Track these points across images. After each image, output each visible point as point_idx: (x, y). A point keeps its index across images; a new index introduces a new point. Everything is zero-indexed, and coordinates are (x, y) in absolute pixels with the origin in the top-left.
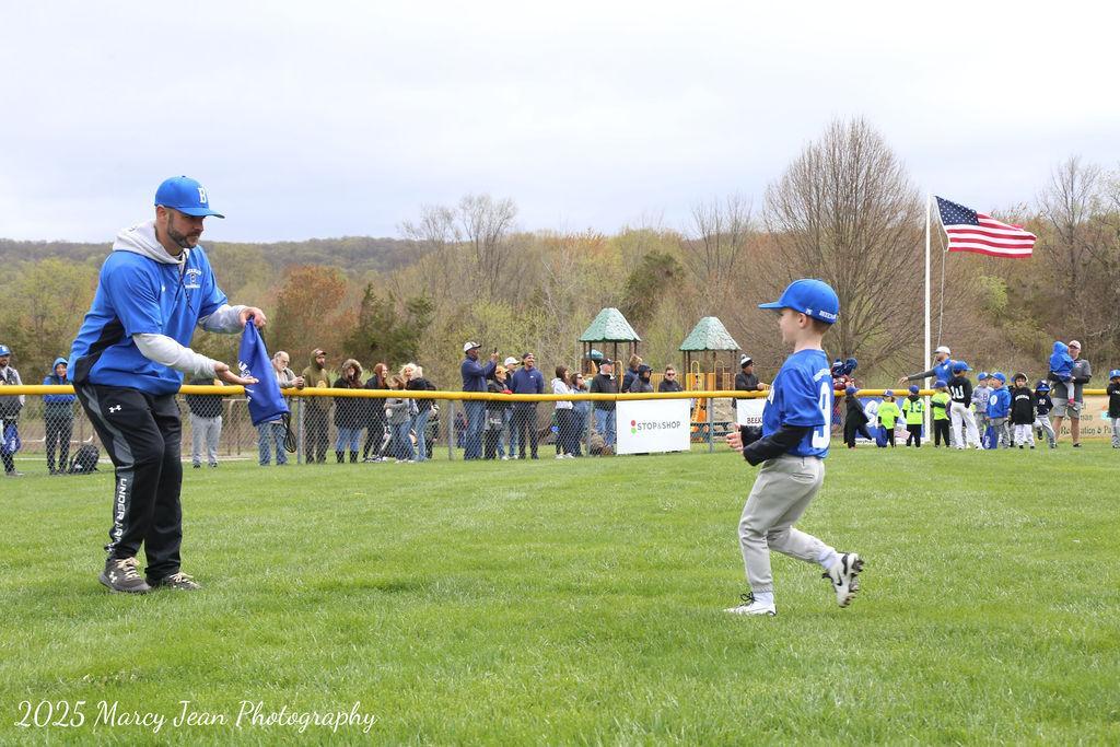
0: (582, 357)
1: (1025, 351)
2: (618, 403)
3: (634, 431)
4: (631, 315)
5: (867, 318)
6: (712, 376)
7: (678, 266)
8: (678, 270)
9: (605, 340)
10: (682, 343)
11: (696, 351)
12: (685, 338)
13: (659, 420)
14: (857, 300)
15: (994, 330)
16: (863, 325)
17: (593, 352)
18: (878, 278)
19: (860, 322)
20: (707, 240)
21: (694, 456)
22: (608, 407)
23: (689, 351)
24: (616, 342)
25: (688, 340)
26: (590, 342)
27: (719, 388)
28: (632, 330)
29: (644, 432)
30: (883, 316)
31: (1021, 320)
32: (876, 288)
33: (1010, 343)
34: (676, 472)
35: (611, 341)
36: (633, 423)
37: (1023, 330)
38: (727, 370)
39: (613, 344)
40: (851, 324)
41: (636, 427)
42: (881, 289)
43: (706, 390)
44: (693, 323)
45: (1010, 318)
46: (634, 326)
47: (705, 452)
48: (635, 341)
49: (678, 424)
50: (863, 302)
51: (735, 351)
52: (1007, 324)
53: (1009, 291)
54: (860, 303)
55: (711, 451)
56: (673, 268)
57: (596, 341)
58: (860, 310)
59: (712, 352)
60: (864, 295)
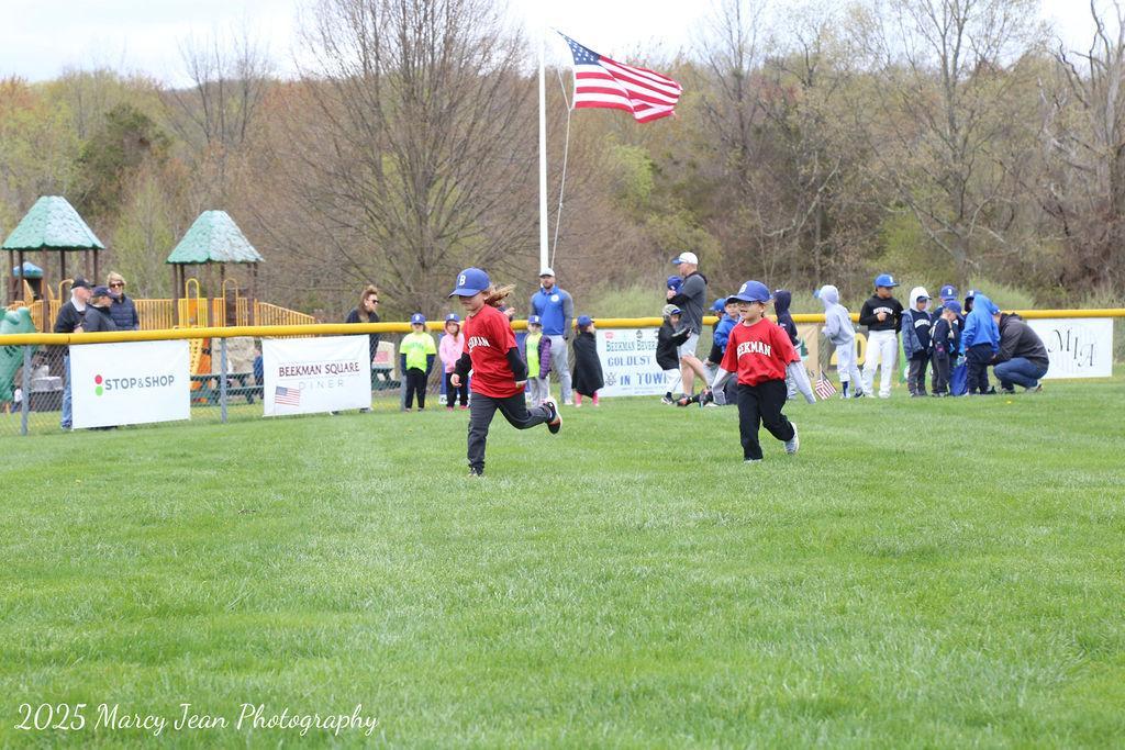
0: (7, 274)
3: (99, 392)
4: (87, 207)
6: (219, 302)
7: (157, 131)
8: (158, 136)
9: (44, 248)
10: (169, 252)
11: (193, 263)
12: (174, 245)
13: (140, 375)
15: (635, 229)
16: (448, 223)
17: (28, 266)
20: (205, 91)
21: (197, 430)
22: (57, 354)
23: (182, 264)
24: (64, 250)
25: (178, 247)
26: (21, 251)
27: (231, 321)
28: (89, 231)
29: (117, 394)
31: (672, 213)
35: (55, 248)
36: (98, 380)
37: (673, 227)
38: (241, 294)
39: (59, 252)
40: (431, 223)
41: (103, 385)
42: (473, 168)
43: (211, 325)
44: (187, 220)
45: (658, 210)
46: (91, 225)
47: (214, 422)
48: (95, 249)
49: (171, 379)
51: (255, 263)
52: (653, 219)
53: (655, 169)
55: (224, 420)
56: (149, 134)
57: (29, 249)
58: (444, 200)
59: (219, 266)
60: (448, 177)
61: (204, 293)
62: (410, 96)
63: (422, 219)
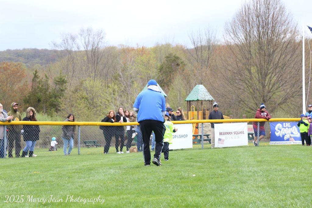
4: (163, 84)
5: (274, 84)
6: (201, 112)
8: (182, 63)
10: (186, 97)
11: (193, 101)
19: (271, 87)
20: (197, 49)
21: (195, 151)
23: (190, 101)
25: (189, 96)
27: (204, 118)
30: (282, 83)
32: (278, 70)
38: (207, 110)
40: (267, 87)
43: (198, 119)
44: (191, 88)
46: (163, 90)
47: (200, 149)
49: (187, 136)
51: (212, 101)
54: (270, 77)
55: (203, 148)
58: (271, 81)
59: (201, 101)
61: (196, 110)
62: (260, 48)
63: (264, 86)
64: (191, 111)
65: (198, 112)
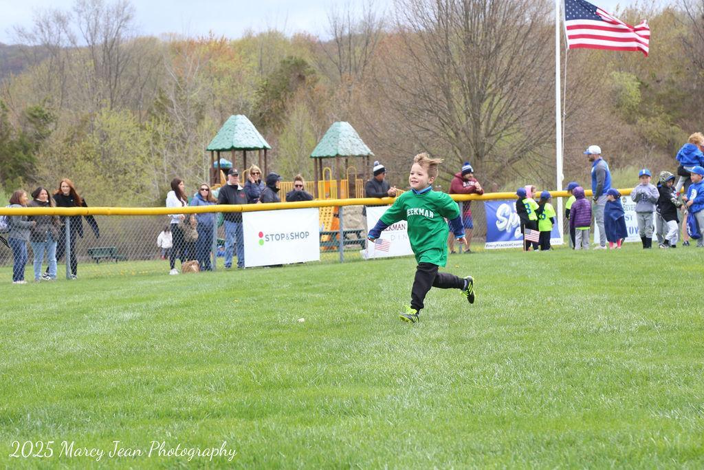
0: (210, 167)
1: (659, 148)
2: (244, 215)
3: (261, 243)
4: (261, 123)
5: (499, 119)
6: (344, 183)
7: (310, 70)
8: (310, 74)
9: (233, 149)
10: (312, 150)
11: (327, 157)
12: (317, 144)
13: (287, 231)
14: (488, 101)
15: (628, 127)
16: (495, 126)
17: (223, 161)
18: (509, 78)
19: (492, 124)
20: (340, 42)
21: (322, 267)
22: (236, 218)
23: (321, 158)
24: (245, 150)
25: (318, 147)
26: (219, 151)
27: (352, 195)
28: (261, 137)
29: (273, 244)
30: (515, 116)
31: (655, 116)
32: (506, 88)
33: (645, 141)
34: (300, 285)
35: (240, 149)
36: (261, 235)
37: (655, 125)
38: (359, 177)
39: (242, 151)
40: (483, 126)
41: (264, 238)
42: (512, 89)
43: (339, 197)
44: (324, 129)
45: (645, 114)
46: (264, 134)
47: (335, 262)
48: (265, 149)
49: (306, 234)
50: (495, 103)
51: (368, 157)
52: (641, 120)
53: (643, 87)
54: (491, 104)
55: (341, 261)
56: (305, 71)
57: (224, 150)
58: (491, 112)
59: (344, 159)
60: (495, 95)
61: (335, 177)
62: (469, 41)
63: (477, 124)
64: (324, 181)
65: (339, 182)
